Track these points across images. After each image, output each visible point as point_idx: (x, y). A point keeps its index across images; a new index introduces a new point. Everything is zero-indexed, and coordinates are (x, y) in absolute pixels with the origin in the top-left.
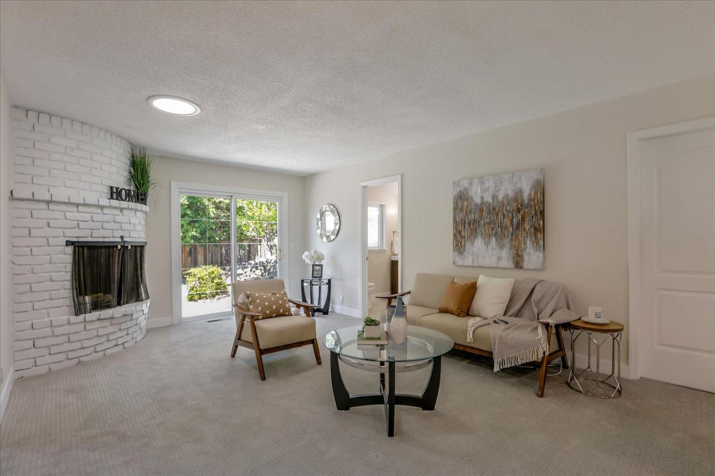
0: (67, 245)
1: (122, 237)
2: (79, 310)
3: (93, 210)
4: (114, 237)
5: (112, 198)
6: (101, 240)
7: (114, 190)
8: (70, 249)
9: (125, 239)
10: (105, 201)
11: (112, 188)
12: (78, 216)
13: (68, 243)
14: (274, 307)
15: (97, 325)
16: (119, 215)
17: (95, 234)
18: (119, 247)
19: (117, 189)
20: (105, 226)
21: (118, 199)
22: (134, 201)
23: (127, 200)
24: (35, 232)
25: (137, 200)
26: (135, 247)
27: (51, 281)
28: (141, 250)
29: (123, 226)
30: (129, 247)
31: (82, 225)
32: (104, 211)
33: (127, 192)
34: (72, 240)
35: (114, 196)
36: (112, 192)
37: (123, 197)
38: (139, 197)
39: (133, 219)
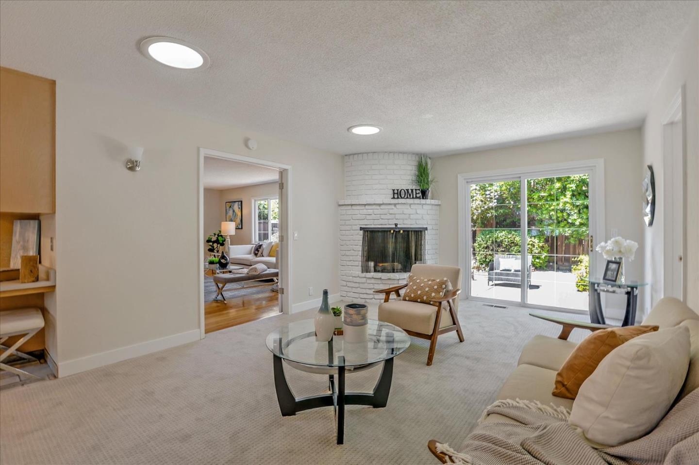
0: (361, 230)
1: (396, 225)
2: (366, 269)
3: (374, 207)
4: (389, 224)
5: (394, 198)
7: (396, 192)
8: (361, 232)
9: (398, 226)
10: (389, 200)
11: (394, 190)
12: (365, 212)
13: (361, 229)
14: (419, 292)
15: (373, 281)
16: (392, 209)
17: (376, 222)
18: (392, 231)
19: (398, 190)
20: (382, 217)
21: (398, 198)
22: (411, 197)
23: (406, 197)
24: (348, 223)
25: (414, 196)
26: (407, 232)
27: (353, 250)
28: (419, 233)
29: (397, 216)
30: (402, 232)
31: (368, 217)
32: (382, 207)
33: (406, 191)
34: (363, 226)
35: (396, 196)
36: (394, 193)
37: (403, 196)
38: (416, 194)
39: (408, 210)
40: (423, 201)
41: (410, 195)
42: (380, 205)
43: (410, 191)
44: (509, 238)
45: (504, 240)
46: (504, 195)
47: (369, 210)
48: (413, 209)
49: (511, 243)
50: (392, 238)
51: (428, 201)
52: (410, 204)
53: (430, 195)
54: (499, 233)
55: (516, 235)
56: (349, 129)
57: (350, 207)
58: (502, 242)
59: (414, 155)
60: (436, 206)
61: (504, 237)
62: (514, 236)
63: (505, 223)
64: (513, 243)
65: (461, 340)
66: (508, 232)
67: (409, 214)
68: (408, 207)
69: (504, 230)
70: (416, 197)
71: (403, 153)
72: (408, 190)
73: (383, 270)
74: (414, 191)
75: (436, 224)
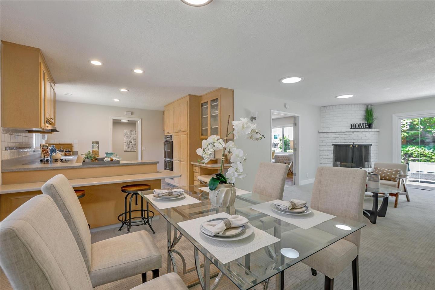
1: (353, 143)
2: (335, 165)
3: (341, 133)
4: (350, 142)
5: (351, 128)
6: (344, 143)
7: (353, 125)
8: (333, 146)
9: (355, 143)
10: (349, 130)
11: (351, 124)
14: (383, 175)
16: (351, 134)
17: (341, 141)
18: (351, 146)
19: (354, 124)
20: (345, 138)
21: (354, 128)
22: (362, 127)
23: (359, 128)
24: (324, 141)
25: (364, 127)
26: (360, 147)
27: (327, 156)
28: (367, 147)
29: (354, 138)
30: (357, 146)
31: (337, 139)
32: (345, 133)
33: (359, 125)
34: (333, 143)
35: (353, 127)
36: (352, 126)
37: (357, 127)
38: (365, 126)
39: (360, 135)
40: (370, 130)
41: (361, 127)
42: (344, 132)
43: (362, 125)
44: (419, 151)
45: (414, 153)
46: (415, 122)
47: (337, 135)
48: (363, 134)
49: (421, 155)
50: (351, 149)
51: (373, 130)
52: (362, 132)
53: (373, 126)
54: (410, 147)
55: (425, 149)
56: (336, 97)
57: (326, 134)
58: (412, 154)
59: (364, 105)
60: (377, 132)
61: (414, 151)
62: (423, 150)
63: (414, 141)
64: (422, 154)
65: (408, 201)
66: (418, 147)
67: (362, 137)
68: (361, 133)
69: (414, 146)
70: (366, 128)
71: (357, 104)
72: (360, 124)
73: (345, 166)
74: (364, 125)
75: (377, 143)
